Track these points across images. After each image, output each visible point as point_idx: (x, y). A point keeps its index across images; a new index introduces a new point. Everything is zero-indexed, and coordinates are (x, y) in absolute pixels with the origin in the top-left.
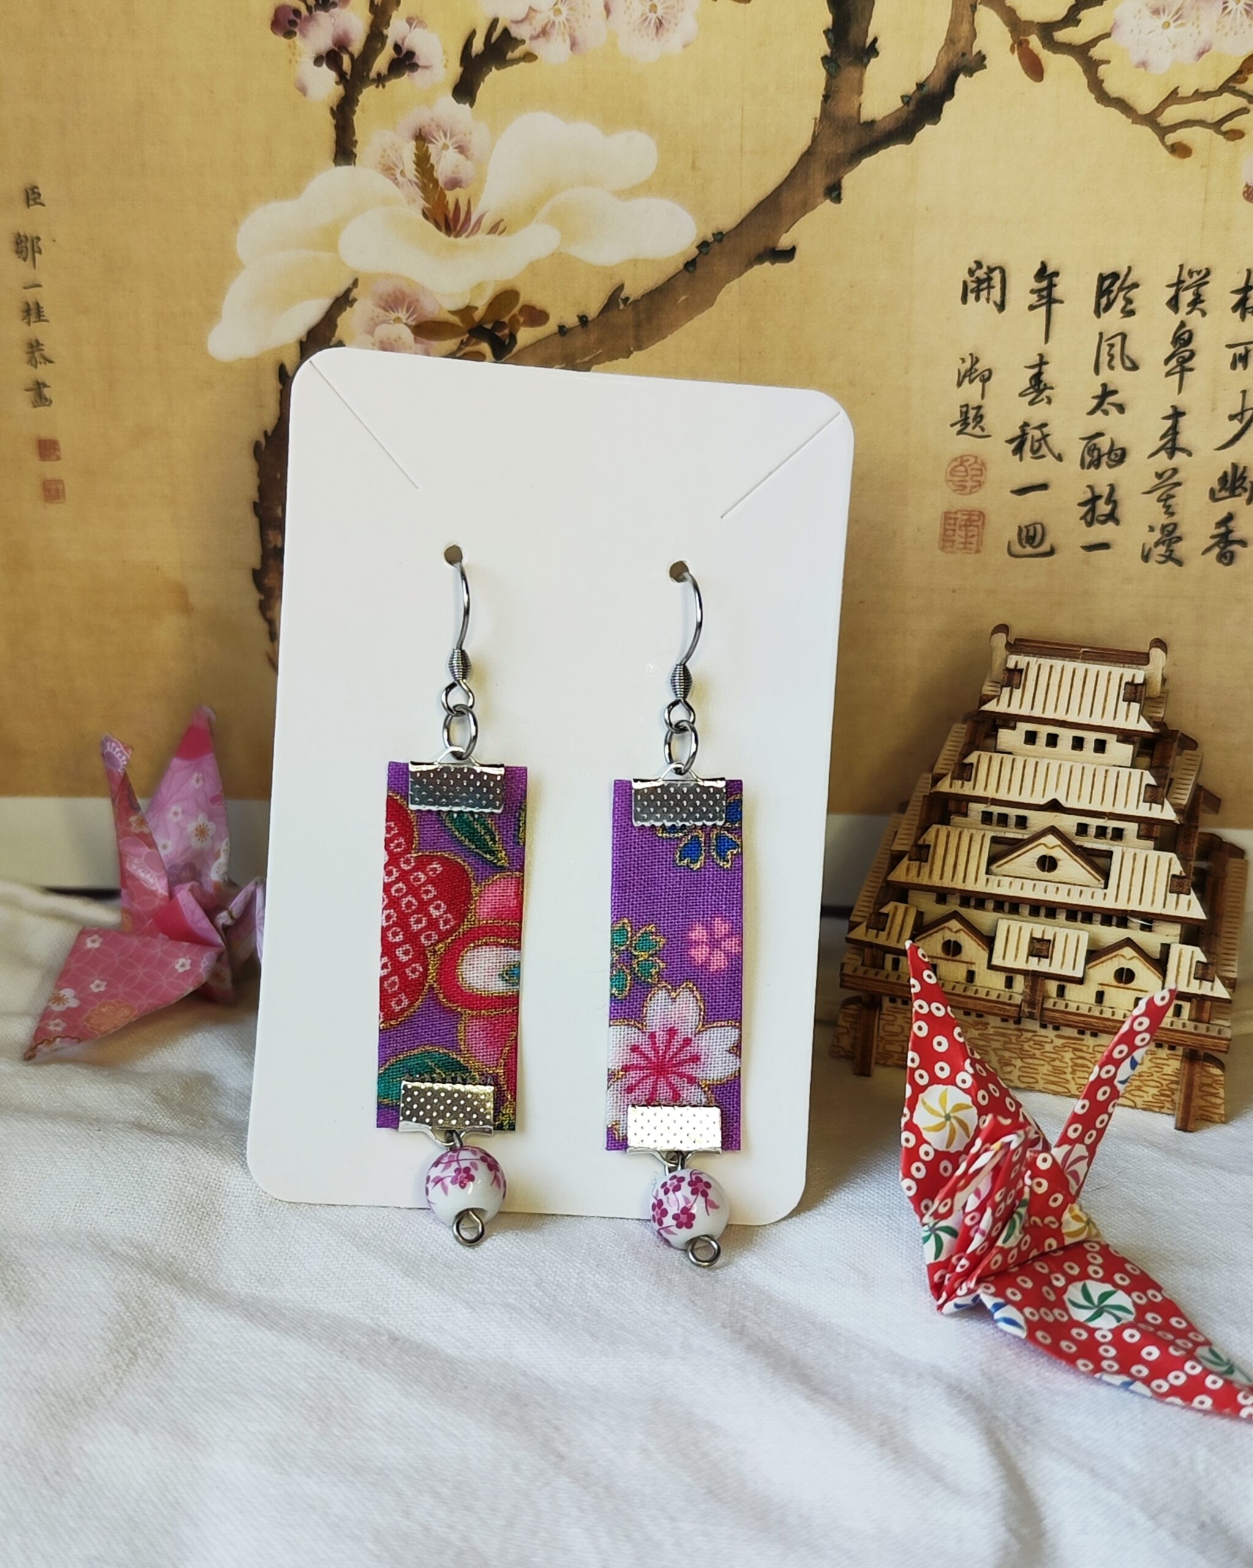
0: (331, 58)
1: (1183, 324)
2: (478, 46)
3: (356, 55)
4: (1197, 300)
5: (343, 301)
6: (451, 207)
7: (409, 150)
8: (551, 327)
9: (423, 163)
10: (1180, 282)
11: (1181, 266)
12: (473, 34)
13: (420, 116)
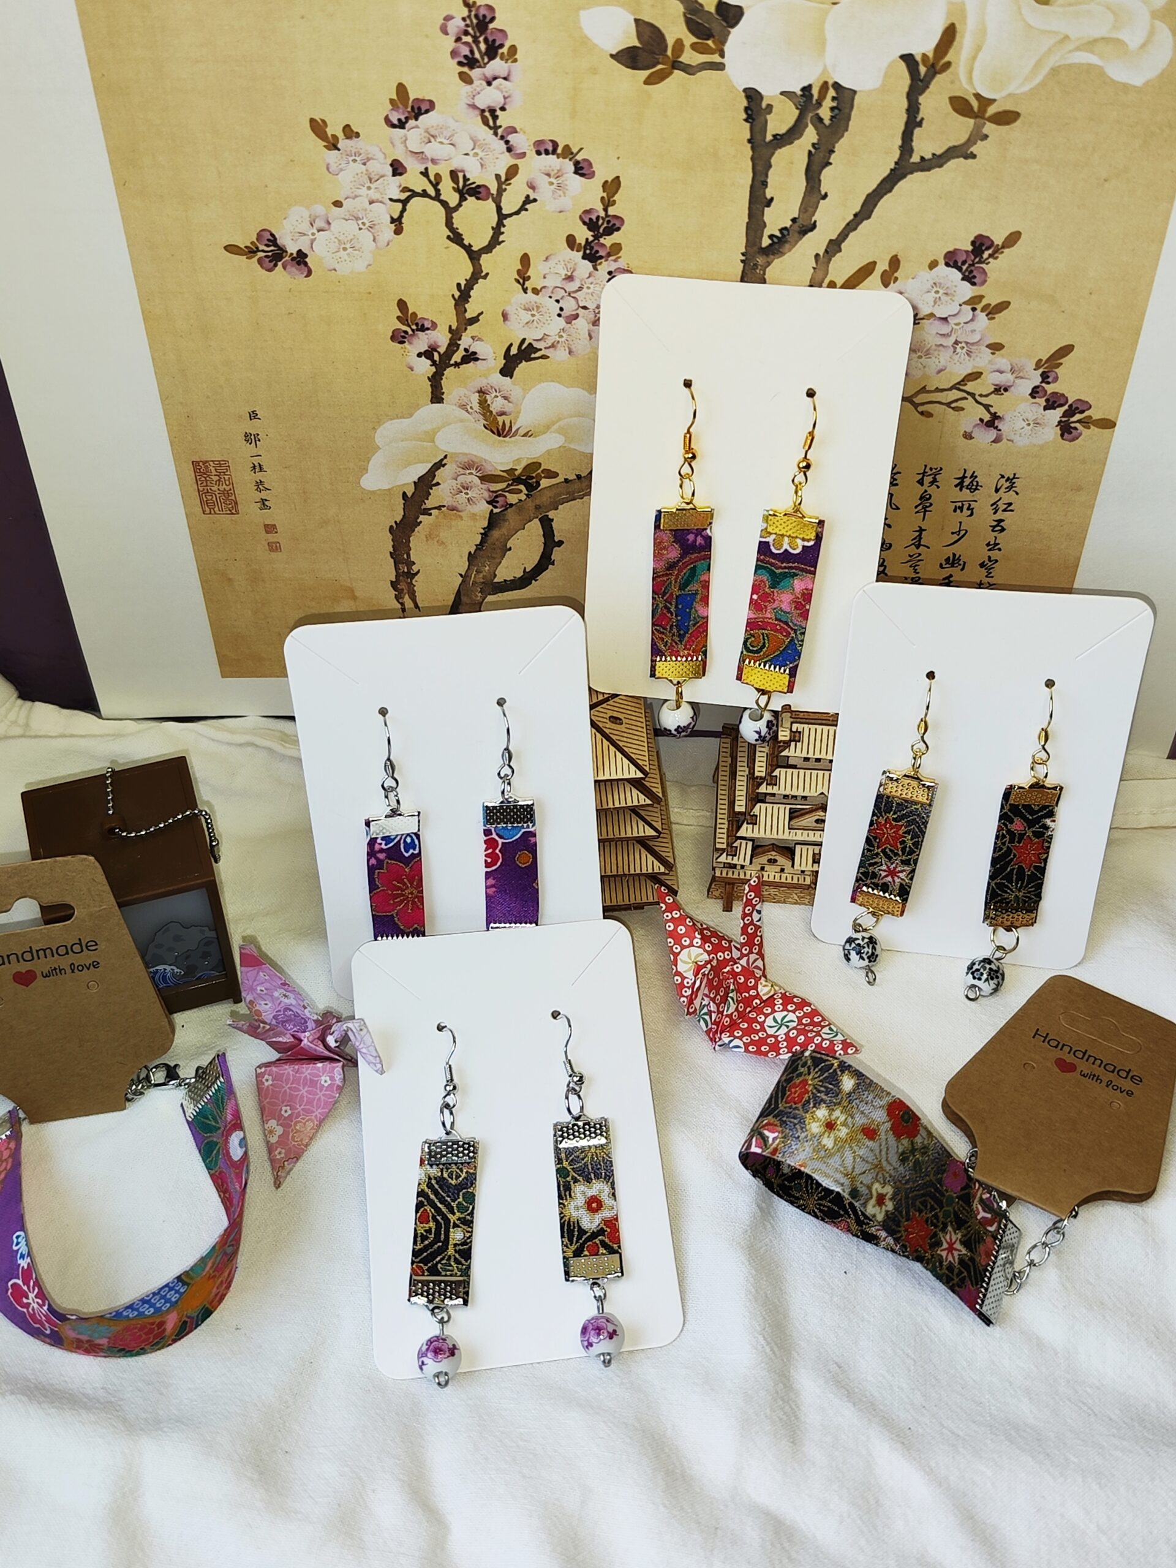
0: (428, 354)
1: (926, 491)
2: (514, 351)
3: (442, 352)
4: (934, 481)
5: (439, 465)
6: (501, 424)
7: (475, 398)
8: (560, 479)
9: (483, 404)
10: (925, 472)
11: (926, 466)
12: (511, 345)
13: (482, 383)
